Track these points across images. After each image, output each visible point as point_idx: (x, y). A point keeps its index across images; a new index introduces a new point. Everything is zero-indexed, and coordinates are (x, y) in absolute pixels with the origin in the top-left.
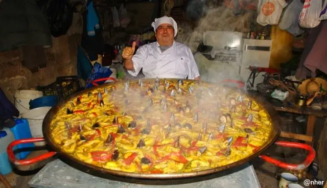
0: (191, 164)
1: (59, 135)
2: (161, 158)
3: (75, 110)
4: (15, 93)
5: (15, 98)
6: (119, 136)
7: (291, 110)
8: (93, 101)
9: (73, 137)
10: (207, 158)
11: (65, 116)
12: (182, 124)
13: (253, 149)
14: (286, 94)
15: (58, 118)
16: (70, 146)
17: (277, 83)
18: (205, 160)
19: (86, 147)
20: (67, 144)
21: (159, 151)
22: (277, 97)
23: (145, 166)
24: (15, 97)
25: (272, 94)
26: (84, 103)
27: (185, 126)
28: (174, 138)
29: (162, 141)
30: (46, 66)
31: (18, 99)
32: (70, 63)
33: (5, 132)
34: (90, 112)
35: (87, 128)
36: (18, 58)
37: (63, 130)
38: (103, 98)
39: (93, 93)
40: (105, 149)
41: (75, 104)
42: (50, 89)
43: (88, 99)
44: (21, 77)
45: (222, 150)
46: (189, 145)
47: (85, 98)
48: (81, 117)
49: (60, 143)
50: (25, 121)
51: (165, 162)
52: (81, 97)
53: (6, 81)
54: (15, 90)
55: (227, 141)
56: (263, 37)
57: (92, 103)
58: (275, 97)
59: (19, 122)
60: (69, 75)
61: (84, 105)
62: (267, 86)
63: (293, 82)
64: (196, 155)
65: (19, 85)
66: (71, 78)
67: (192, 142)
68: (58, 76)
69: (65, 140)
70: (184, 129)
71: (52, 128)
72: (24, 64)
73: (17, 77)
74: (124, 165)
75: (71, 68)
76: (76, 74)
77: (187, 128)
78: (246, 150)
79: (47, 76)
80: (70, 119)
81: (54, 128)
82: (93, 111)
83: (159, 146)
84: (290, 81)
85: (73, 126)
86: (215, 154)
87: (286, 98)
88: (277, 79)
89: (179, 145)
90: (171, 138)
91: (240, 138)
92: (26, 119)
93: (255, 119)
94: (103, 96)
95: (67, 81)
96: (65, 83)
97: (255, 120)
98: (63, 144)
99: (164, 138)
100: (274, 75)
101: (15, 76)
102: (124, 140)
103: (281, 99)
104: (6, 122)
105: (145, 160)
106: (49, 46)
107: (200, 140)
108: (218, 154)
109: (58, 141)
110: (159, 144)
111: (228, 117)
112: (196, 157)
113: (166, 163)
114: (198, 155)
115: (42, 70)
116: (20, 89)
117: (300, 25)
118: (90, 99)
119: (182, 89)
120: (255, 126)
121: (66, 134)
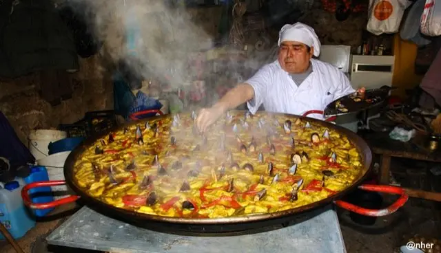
0: (244, 209)
1: (84, 177)
2: (207, 203)
3: (105, 150)
4: (29, 133)
5: (30, 140)
6: (159, 178)
7: (417, 157)
8: (130, 139)
9: (102, 180)
10: (266, 203)
11: (93, 157)
12: (242, 165)
13: (329, 194)
14: (410, 134)
15: (84, 159)
16: (97, 190)
17: (400, 118)
18: (263, 206)
19: (117, 191)
20: (93, 187)
21: (207, 195)
22: (398, 138)
23: (187, 212)
24: (31, 138)
25: (390, 134)
26: (118, 142)
27: (244, 167)
28: (228, 181)
29: (212, 184)
30: (71, 97)
31: (33, 142)
32: (104, 93)
33: (17, 183)
34: (125, 152)
35: (120, 170)
36: (33, 86)
37: (90, 172)
38: (142, 135)
39: (132, 129)
40: (140, 193)
41: (106, 143)
42: (76, 128)
43: (124, 136)
44: (37, 112)
45: (287, 195)
46: (245, 190)
47: (120, 136)
48: (112, 157)
49: (85, 186)
50: (42, 169)
51: (212, 207)
52: (115, 134)
53: (17, 118)
54: (30, 130)
55: (296, 184)
56: (381, 52)
57: (128, 142)
58: (393, 137)
59: (34, 169)
60: (102, 109)
61: (118, 144)
62: (383, 122)
63: (423, 116)
64: (253, 200)
65: (35, 123)
66: (105, 114)
67: (250, 186)
68: (87, 111)
69: (92, 183)
70: (244, 170)
71: (75, 170)
72: (41, 94)
73: (32, 113)
74: (161, 210)
75: (105, 100)
76: (111, 107)
77: (248, 169)
78: (318, 195)
79: (72, 111)
80: (98, 160)
81: (78, 170)
82: (129, 150)
83: (209, 190)
84: (419, 115)
85: (102, 168)
86: (277, 199)
87: (411, 139)
88: (398, 111)
89: (232, 188)
90: (225, 181)
91: (314, 182)
92: (44, 166)
93: (340, 159)
94: (143, 132)
95: (99, 118)
96: (97, 121)
97: (340, 161)
98: (88, 187)
99: (216, 181)
100: (395, 106)
101: (29, 111)
102: (164, 183)
103: (403, 140)
104: (18, 169)
105: (187, 205)
106: (75, 70)
107: (262, 184)
108: (282, 199)
109: (82, 184)
110: (208, 188)
111: (304, 157)
112: (252, 202)
113: (213, 209)
114: (255, 200)
115: (65, 103)
116: (36, 129)
117: (422, 31)
118: (126, 137)
119: (249, 123)
120: (338, 167)
121: (94, 176)
